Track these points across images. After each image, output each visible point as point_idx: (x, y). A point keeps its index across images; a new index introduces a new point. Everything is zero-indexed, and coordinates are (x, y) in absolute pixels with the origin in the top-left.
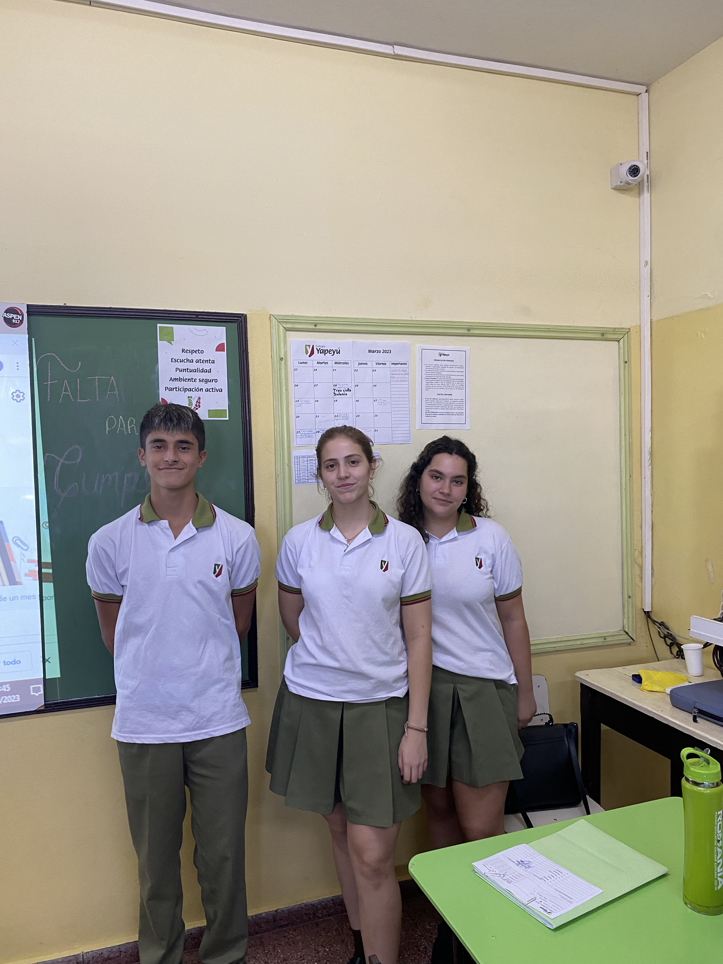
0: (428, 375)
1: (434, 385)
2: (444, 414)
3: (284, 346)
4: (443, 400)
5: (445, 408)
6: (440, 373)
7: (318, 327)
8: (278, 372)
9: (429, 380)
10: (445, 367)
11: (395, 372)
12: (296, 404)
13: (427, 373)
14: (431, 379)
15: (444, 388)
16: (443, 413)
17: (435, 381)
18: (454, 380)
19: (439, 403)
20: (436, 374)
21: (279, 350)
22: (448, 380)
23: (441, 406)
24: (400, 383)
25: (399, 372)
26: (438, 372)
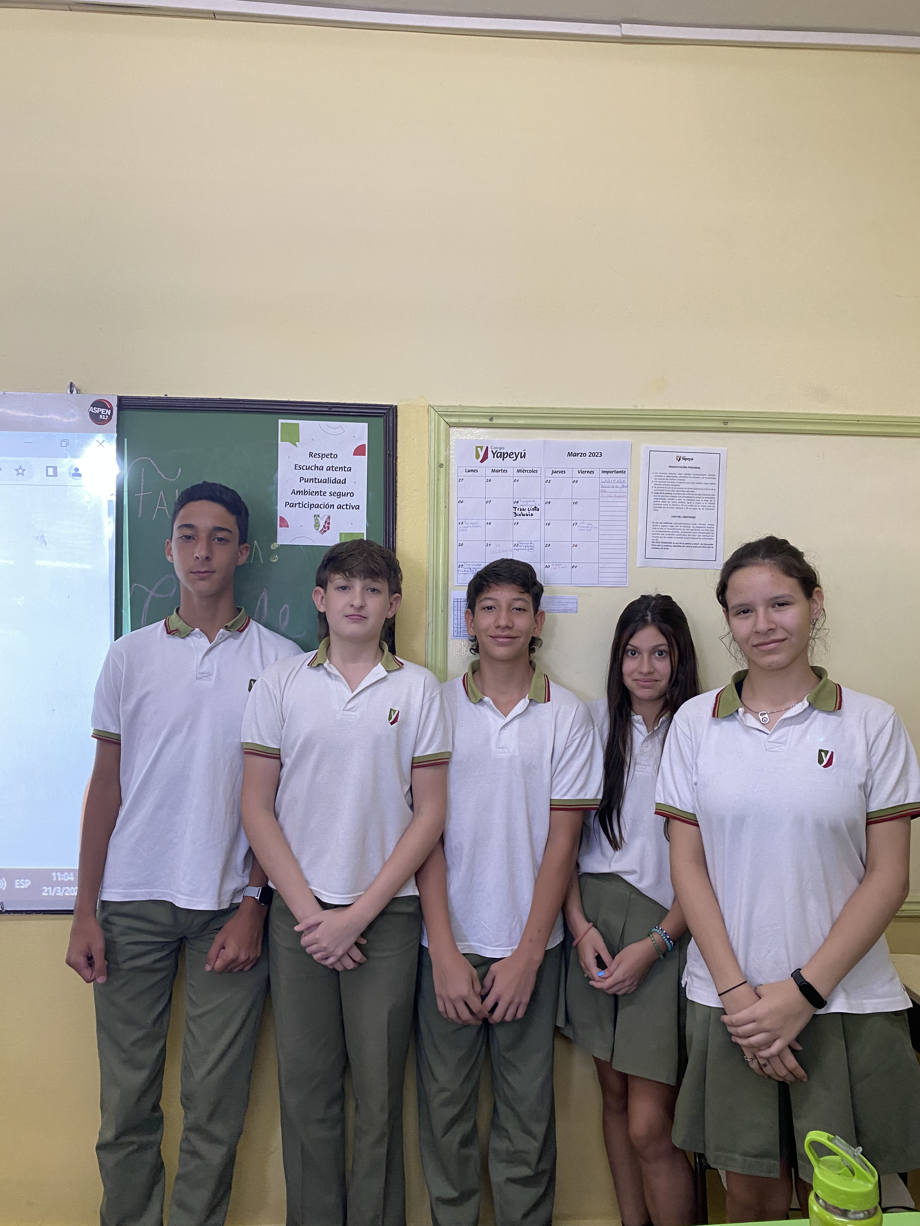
0: (658, 489)
1: (667, 503)
2: (682, 545)
3: (446, 447)
4: (682, 525)
5: (684, 537)
6: (677, 485)
7: (494, 421)
8: (436, 483)
9: (659, 496)
10: (685, 477)
11: (606, 485)
12: (459, 527)
13: (656, 486)
14: (662, 494)
15: (684, 507)
16: (680, 543)
17: (670, 498)
18: (700, 496)
19: (673, 529)
20: (671, 487)
21: (438, 453)
22: (689, 496)
23: (678, 534)
24: (617, 499)
25: (613, 484)
26: (675, 484)
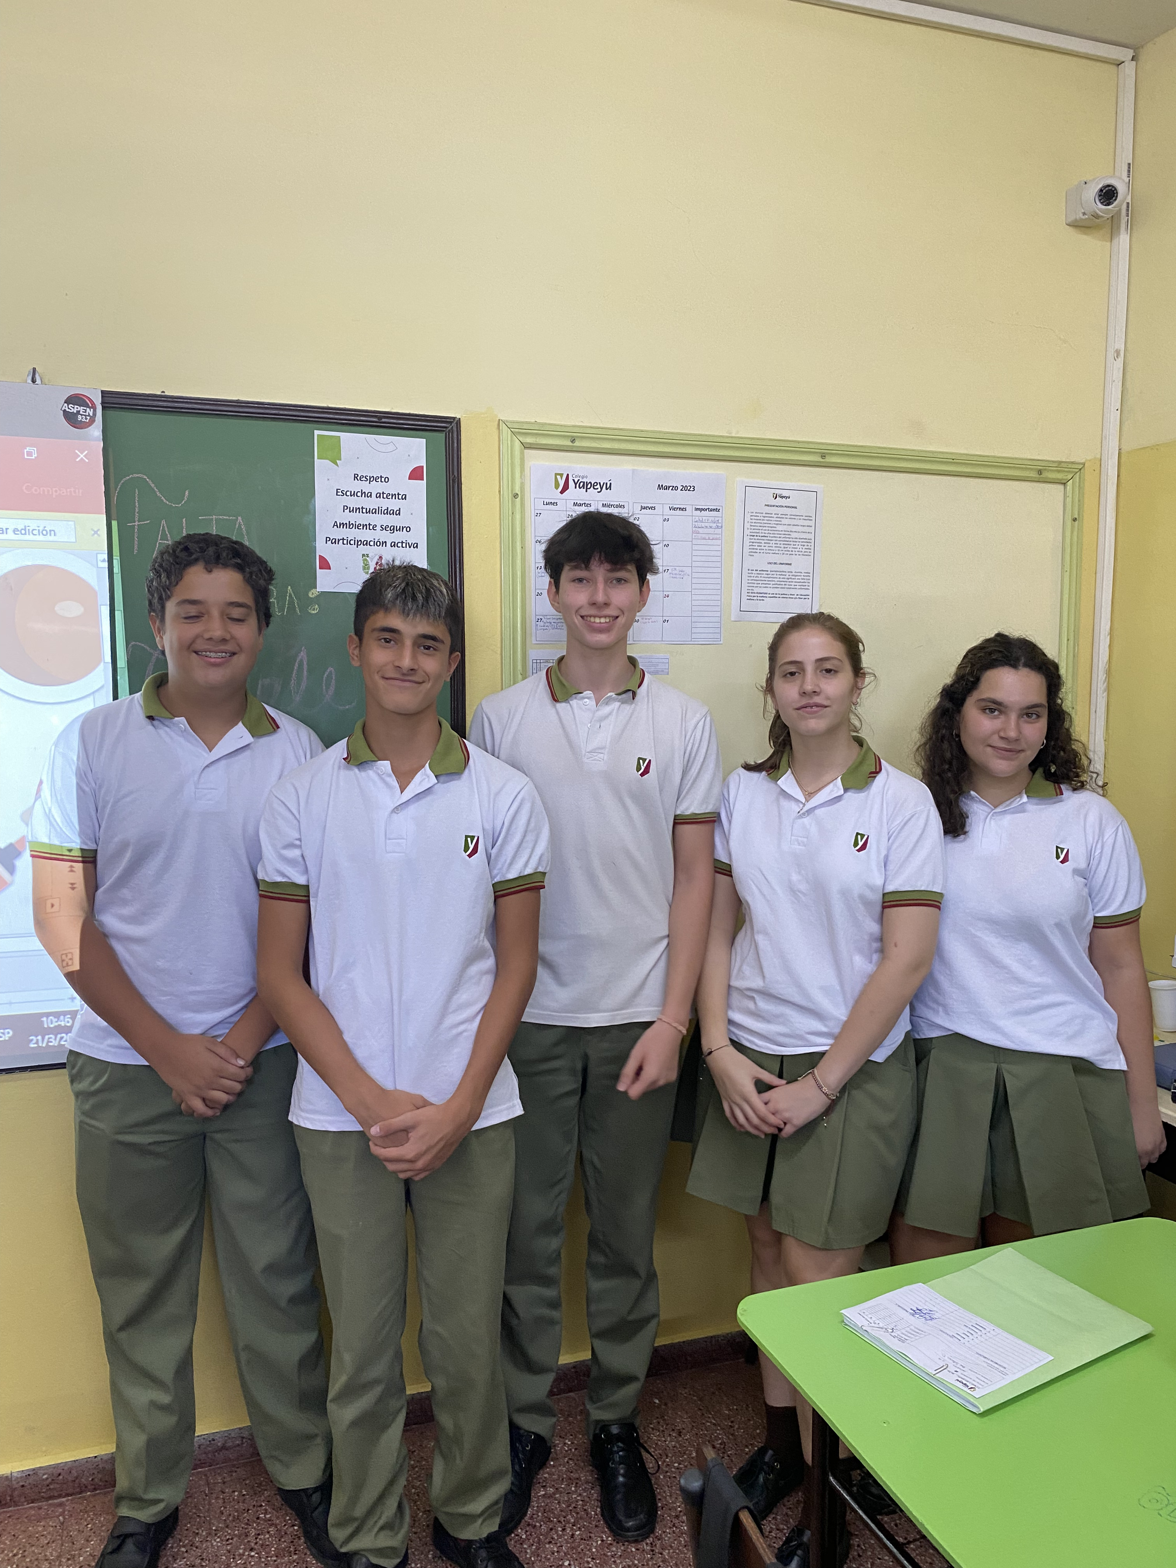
0: (754, 531)
1: (762, 548)
2: (778, 596)
3: (521, 473)
4: (777, 573)
5: (780, 586)
6: (775, 527)
7: (577, 444)
8: (510, 518)
9: (755, 539)
10: (782, 518)
11: (700, 524)
12: (537, 573)
13: (752, 528)
14: (758, 537)
15: (780, 552)
16: (776, 594)
17: (766, 541)
18: (795, 540)
19: (770, 577)
20: (767, 528)
21: (512, 482)
22: (785, 539)
23: (773, 582)
24: (710, 542)
25: (707, 524)
26: (773, 525)
